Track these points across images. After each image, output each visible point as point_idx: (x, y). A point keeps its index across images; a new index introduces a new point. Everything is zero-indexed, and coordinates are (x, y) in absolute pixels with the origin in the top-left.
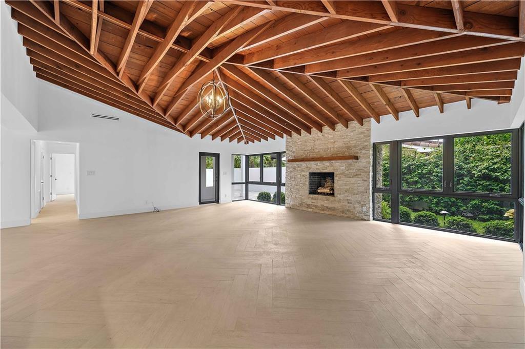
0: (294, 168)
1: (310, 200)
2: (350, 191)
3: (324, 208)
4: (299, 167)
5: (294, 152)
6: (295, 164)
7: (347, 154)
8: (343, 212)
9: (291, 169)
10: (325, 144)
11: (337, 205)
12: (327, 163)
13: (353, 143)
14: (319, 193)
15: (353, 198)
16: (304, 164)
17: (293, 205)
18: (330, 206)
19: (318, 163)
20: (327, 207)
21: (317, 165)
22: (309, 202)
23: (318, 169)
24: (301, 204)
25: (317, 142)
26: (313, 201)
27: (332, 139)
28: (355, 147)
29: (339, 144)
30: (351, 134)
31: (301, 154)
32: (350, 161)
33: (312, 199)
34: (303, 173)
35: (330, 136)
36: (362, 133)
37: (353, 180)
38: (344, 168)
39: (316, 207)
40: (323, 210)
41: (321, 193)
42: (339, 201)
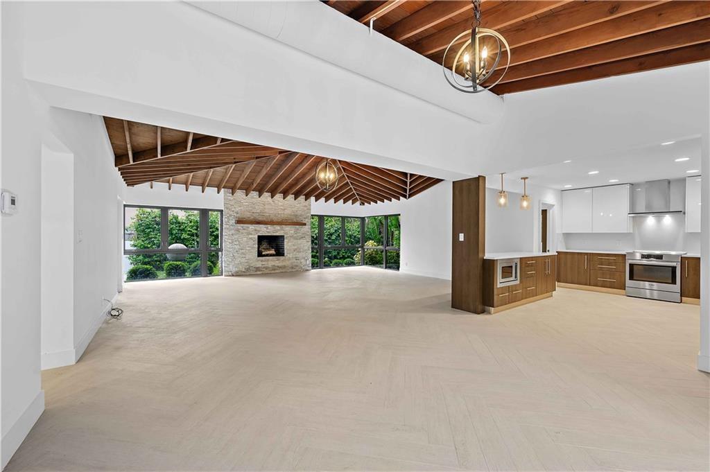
0: (238, 230)
1: (260, 262)
2: (297, 250)
3: (274, 268)
4: (244, 229)
5: (237, 213)
6: (239, 226)
7: (295, 220)
8: (292, 268)
9: (233, 232)
10: (275, 209)
11: (287, 263)
12: (278, 227)
13: (299, 213)
14: (264, 256)
15: (300, 255)
16: (252, 227)
17: (237, 272)
18: (280, 265)
19: (269, 227)
20: (278, 267)
21: (267, 228)
22: (259, 264)
23: (268, 232)
24: (248, 269)
25: (266, 207)
26: (263, 263)
27: (281, 206)
28: (301, 216)
29: (288, 212)
30: (298, 205)
31: (247, 215)
32: (297, 227)
33: (262, 261)
34: (251, 236)
35: (280, 204)
36: (305, 206)
37: (299, 242)
38: (293, 232)
39: (266, 268)
40: (274, 270)
41: (267, 255)
42: (289, 259)
